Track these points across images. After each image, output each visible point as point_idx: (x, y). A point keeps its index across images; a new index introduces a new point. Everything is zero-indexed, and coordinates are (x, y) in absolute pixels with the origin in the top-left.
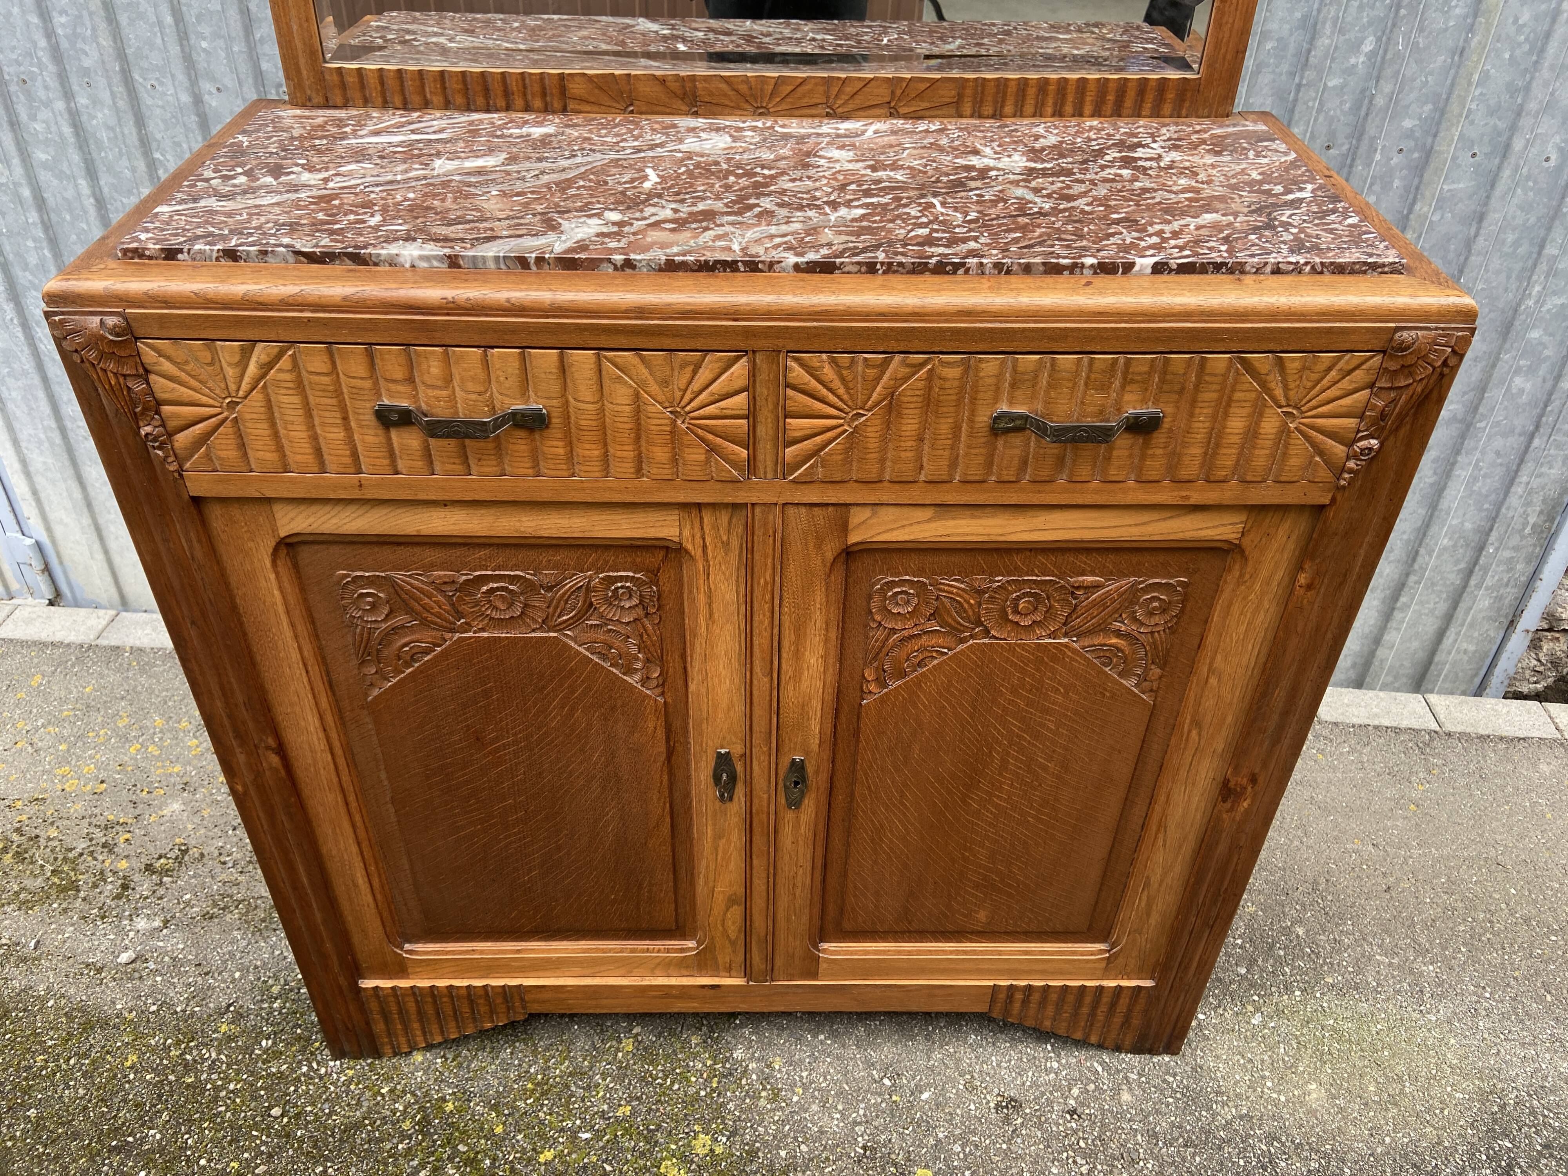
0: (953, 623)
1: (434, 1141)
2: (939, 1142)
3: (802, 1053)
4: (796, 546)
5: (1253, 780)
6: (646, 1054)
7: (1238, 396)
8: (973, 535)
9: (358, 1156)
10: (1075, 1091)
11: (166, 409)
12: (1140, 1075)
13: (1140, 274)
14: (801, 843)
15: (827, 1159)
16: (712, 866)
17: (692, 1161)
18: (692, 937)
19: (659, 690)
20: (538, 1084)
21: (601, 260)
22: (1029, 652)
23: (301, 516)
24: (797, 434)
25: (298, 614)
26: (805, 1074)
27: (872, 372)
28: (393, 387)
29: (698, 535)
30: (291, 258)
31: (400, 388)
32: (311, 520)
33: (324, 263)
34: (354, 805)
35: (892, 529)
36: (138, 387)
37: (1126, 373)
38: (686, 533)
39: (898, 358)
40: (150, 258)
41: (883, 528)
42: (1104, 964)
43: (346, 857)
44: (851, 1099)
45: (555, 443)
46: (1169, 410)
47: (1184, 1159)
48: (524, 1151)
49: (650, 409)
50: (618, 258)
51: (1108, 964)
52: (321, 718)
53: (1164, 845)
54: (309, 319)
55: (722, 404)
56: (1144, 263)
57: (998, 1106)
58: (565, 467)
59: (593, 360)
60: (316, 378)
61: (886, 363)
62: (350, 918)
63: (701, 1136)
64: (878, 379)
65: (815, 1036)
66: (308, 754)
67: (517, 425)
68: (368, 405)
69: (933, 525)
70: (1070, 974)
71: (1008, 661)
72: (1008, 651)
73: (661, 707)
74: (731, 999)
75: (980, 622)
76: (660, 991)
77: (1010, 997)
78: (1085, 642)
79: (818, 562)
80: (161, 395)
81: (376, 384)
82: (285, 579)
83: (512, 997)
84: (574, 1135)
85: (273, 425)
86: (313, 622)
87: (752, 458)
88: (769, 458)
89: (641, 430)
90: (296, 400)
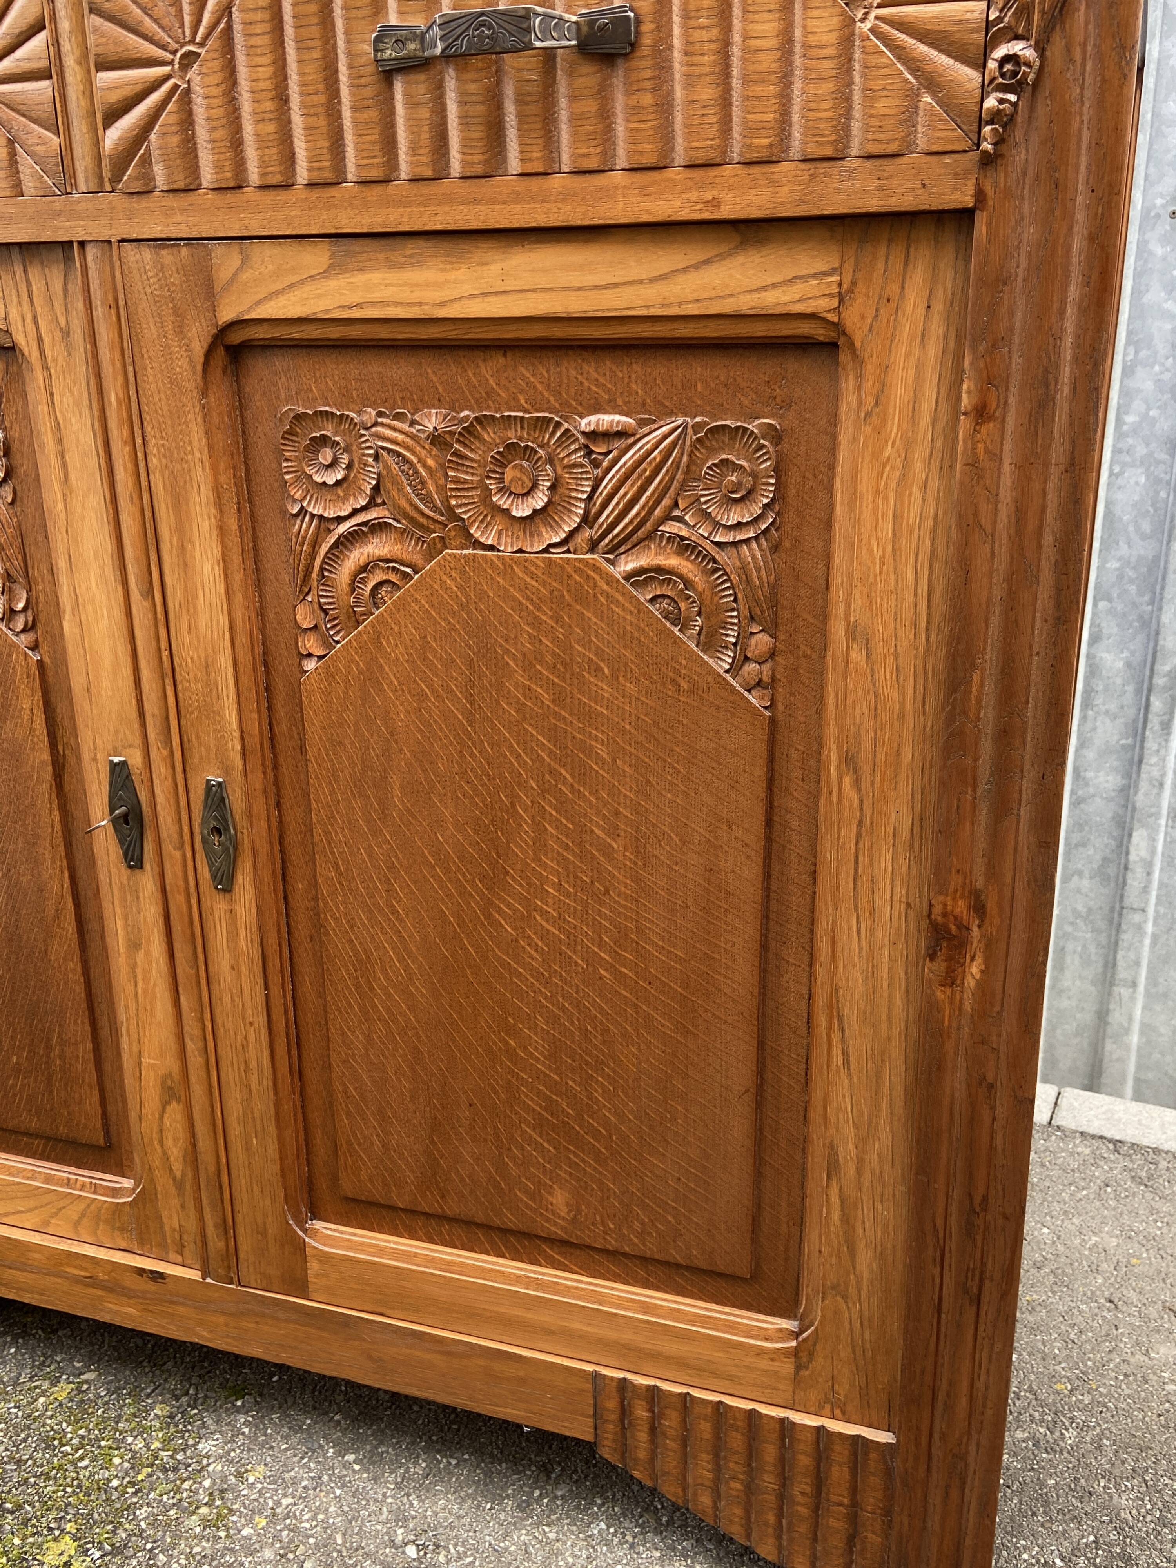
0: (408, 508)
4: (149, 330)
6: (78, 1408)
8: (396, 304)
14: (244, 970)
16: (133, 1011)
18: (125, 1170)
22: (533, 576)
26: (285, 1502)
35: (278, 293)
38: (14, 313)
41: (263, 290)
42: (794, 1369)
46: (645, 5)
51: (798, 1368)
53: (847, 1063)
55: (18, 53)
65: (340, 1453)
69: (333, 283)
70: (731, 1378)
71: (506, 596)
72: (504, 574)
73: (34, 668)
74: (181, 1310)
75: (450, 509)
76: (82, 1268)
77: (624, 1411)
78: (628, 564)
79: (184, 362)
87: (66, 154)
88: (88, 151)
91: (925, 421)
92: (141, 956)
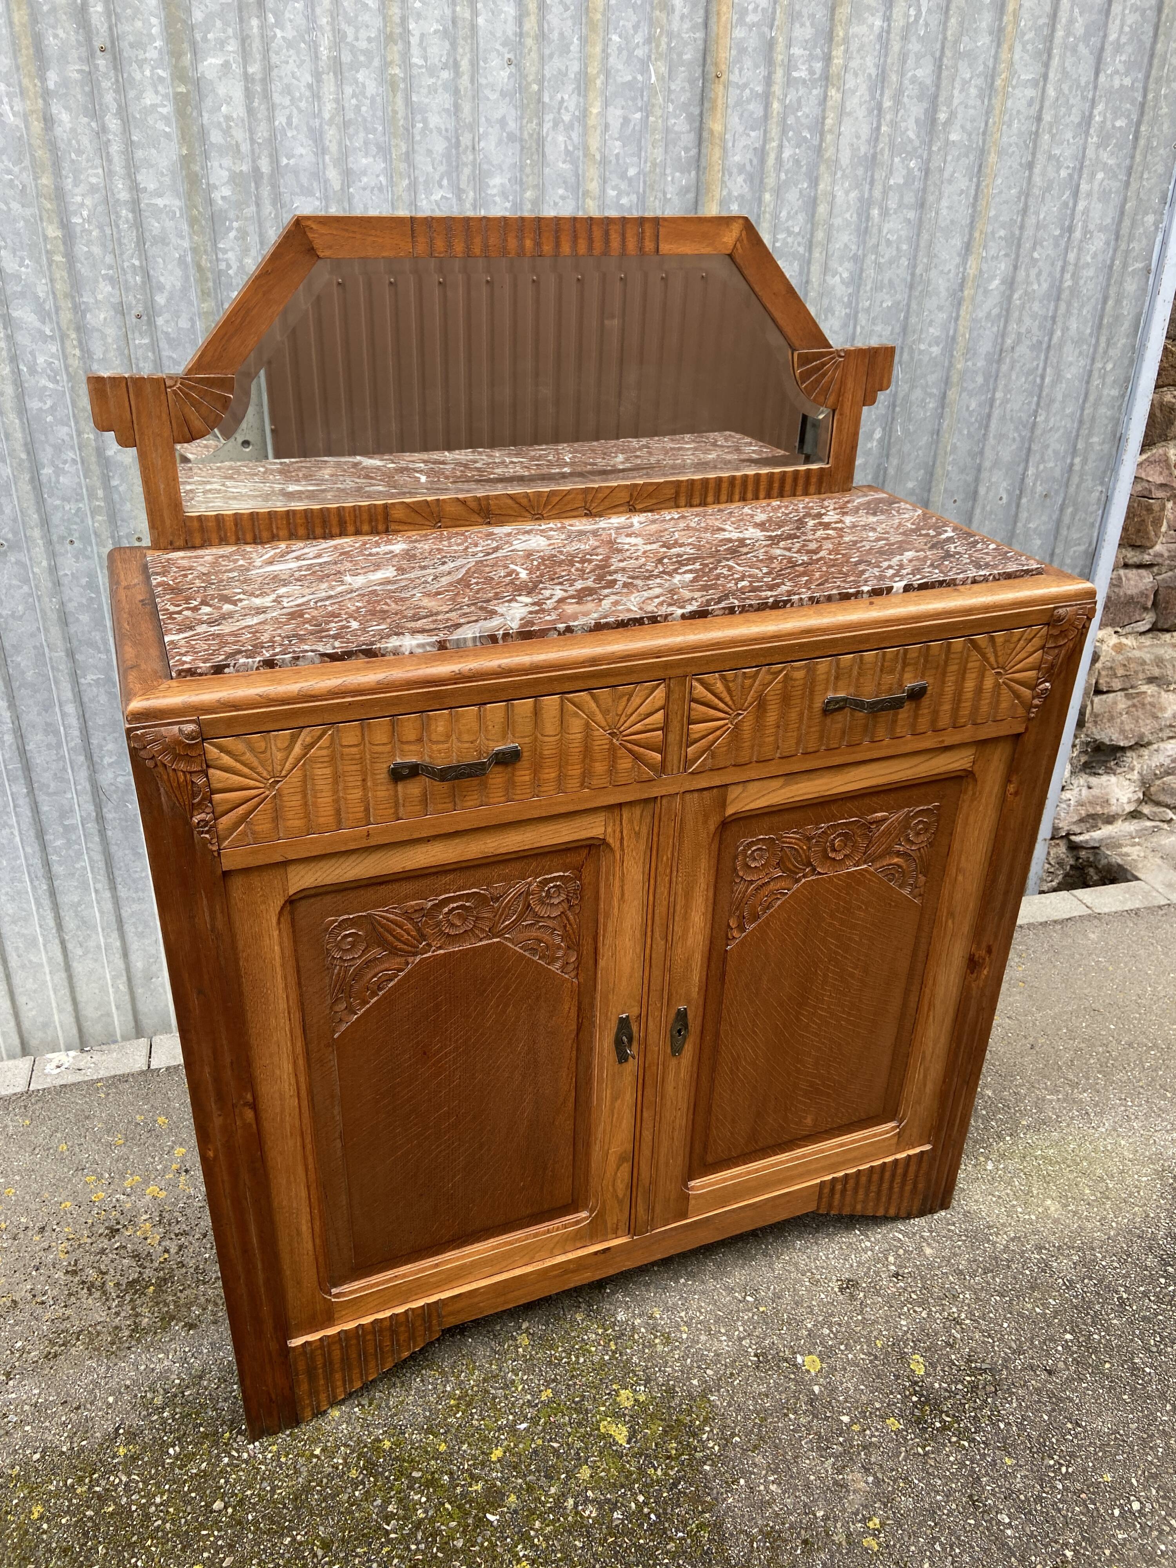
0: (792, 867)
1: (387, 1478)
2: (810, 1331)
3: (673, 1299)
4: (690, 825)
5: (989, 951)
6: (543, 1342)
7: (970, 665)
8: (806, 794)
9: (320, 1515)
10: (891, 1259)
11: (217, 797)
12: (931, 1232)
13: (897, 593)
14: (681, 1086)
15: (732, 1374)
16: (608, 1129)
17: (624, 1415)
18: (585, 1207)
19: (573, 974)
20: (460, 1398)
21: (549, 629)
22: (841, 880)
23: (310, 873)
24: (696, 736)
25: (291, 964)
26: (682, 1315)
27: (747, 682)
28: (406, 747)
29: (618, 830)
30: (317, 660)
31: (413, 749)
32: (318, 874)
33: (344, 660)
34: (309, 1147)
35: (756, 799)
36: (200, 781)
37: (904, 659)
38: (609, 829)
39: (764, 669)
40: (201, 675)
41: (749, 800)
42: (895, 1139)
43: (295, 1205)
44: (728, 1322)
45: (524, 772)
46: (931, 681)
47: (988, 1283)
48: (473, 1457)
49: (596, 733)
50: (561, 626)
51: (899, 1139)
52: (295, 1063)
53: (933, 1021)
54: (350, 703)
55: (646, 722)
56: (899, 586)
57: (841, 1289)
58: (529, 791)
59: (558, 702)
60: (347, 750)
61: (756, 674)
62: (288, 1273)
63: (622, 1392)
64: (751, 686)
65: (677, 1282)
66: (277, 1103)
67: (498, 763)
68: (385, 766)
69: (783, 791)
70: (873, 1155)
71: (828, 890)
72: (829, 882)
73: (575, 987)
74: (618, 1259)
75: (810, 862)
76: (559, 1269)
77: (832, 1191)
78: (878, 865)
79: (704, 835)
80: (216, 785)
81: (393, 747)
82: (285, 935)
83: (430, 1316)
84: (512, 1428)
85: (305, 796)
86: (298, 972)
87: (664, 760)
88: (676, 758)
89: (587, 751)
90: (328, 771)
91: (994, 796)
92: (618, 1103)
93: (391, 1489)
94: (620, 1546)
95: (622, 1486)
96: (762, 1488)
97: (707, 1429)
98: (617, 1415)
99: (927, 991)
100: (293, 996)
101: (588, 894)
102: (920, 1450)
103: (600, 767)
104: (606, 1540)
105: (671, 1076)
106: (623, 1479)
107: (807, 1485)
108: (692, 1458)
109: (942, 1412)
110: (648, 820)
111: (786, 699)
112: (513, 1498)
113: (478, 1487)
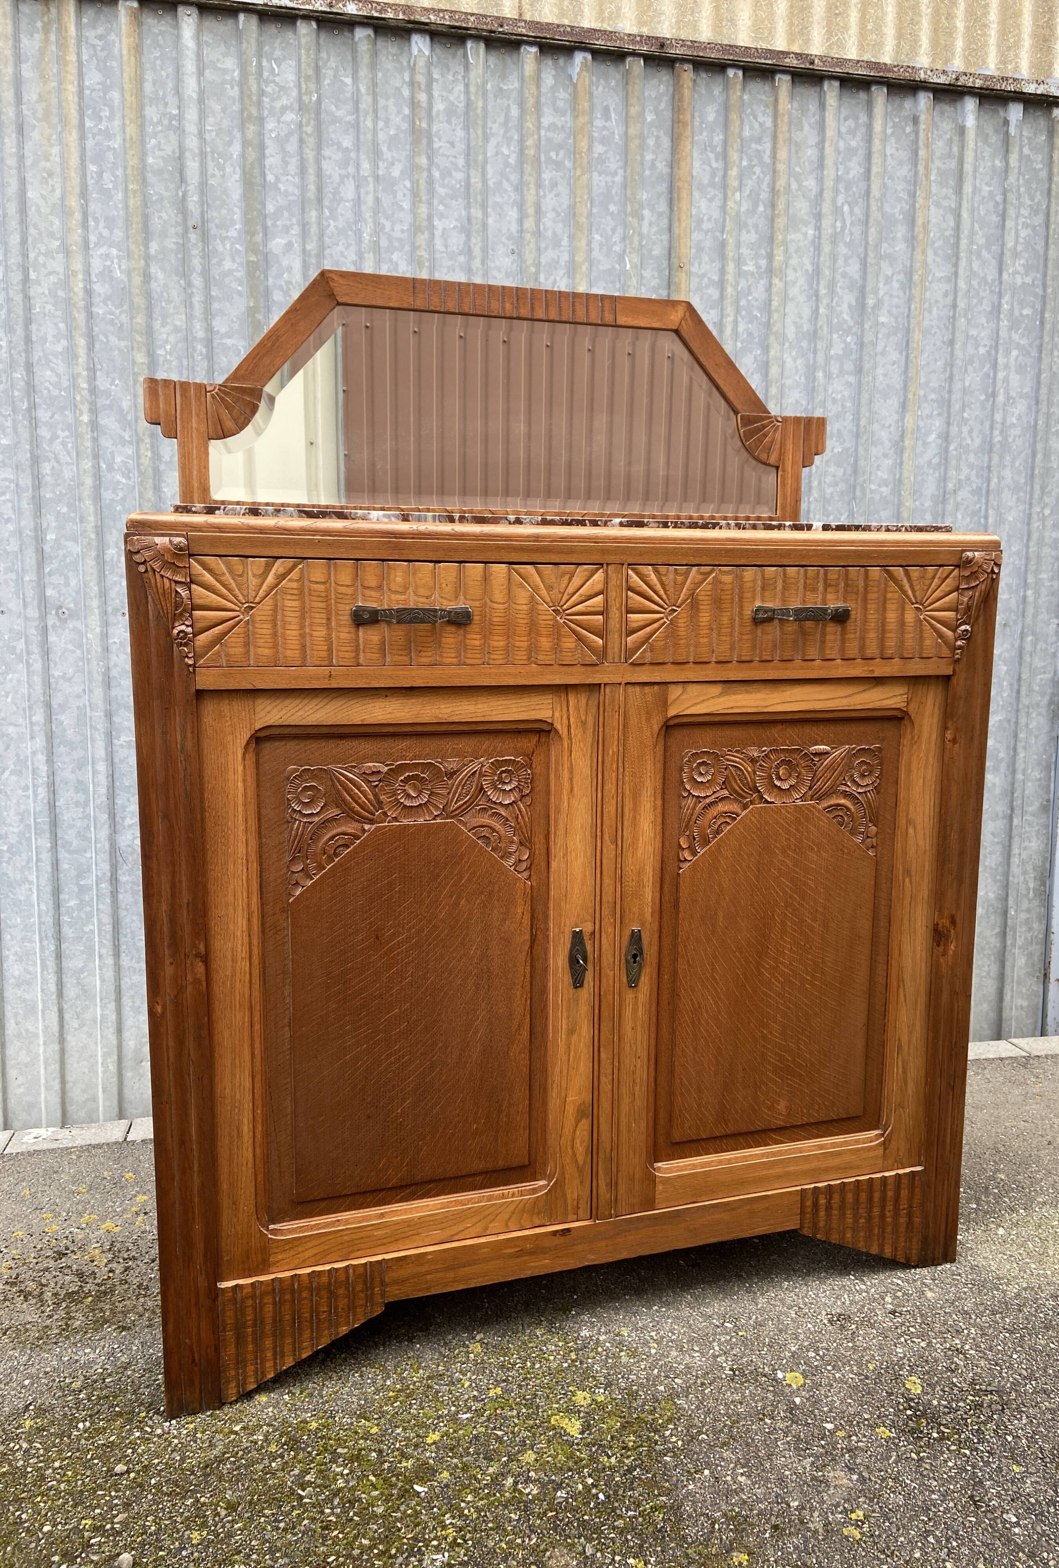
0: (738, 790)
3: (643, 1321)
4: (633, 720)
5: (953, 921)
6: (497, 1350)
7: (889, 596)
8: (746, 707)
9: (230, 1481)
10: (888, 1299)
11: (197, 613)
13: (817, 529)
16: (565, 1070)
17: (579, 1412)
18: (543, 1174)
19: (526, 874)
22: (789, 813)
23: (275, 710)
24: (635, 625)
25: (252, 807)
26: (653, 1334)
27: (680, 579)
28: (368, 593)
29: (565, 717)
31: (373, 594)
32: (283, 712)
33: (319, 518)
34: (257, 1027)
35: (696, 704)
36: (184, 593)
37: (826, 579)
38: (557, 714)
39: (695, 569)
41: (690, 703)
42: (881, 1151)
43: (238, 1096)
44: (703, 1342)
45: (475, 636)
46: (853, 605)
48: (407, 1439)
49: (540, 607)
50: (511, 516)
51: (885, 1149)
52: (249, 920)
53: (905, 1002)
54: (319, 541)
55: (587, 603)
56: (818, 524)
57: (831, 1321)
58: (479, 656)
59: (506, 570)
60: (316, 586)
61: (686, 575)
62: (225, 1186)
63: (579, 1393)
64: (684, 583)
66: (229, 964)
67: (450, 622)
68: (348, 608)
69: (721, 699)
70: (858, 1167)
71: (777, 823)
72: (776, 813)
73: (528, 890)
74: (580, 1247)
75: (756, 788)
76: (515, 1246)
77: (816, 1204)
78: (825, 804)
79: (649, 734)
80: (198, 601)
81: (356, 591)
82: (248, 772)
83: (373, 1279)
84: (454, 1418)
85: (275, 625)
86: (259, 819)
87: (605, 647)
88: (617, 646)
89: (533, 627)
90: (296, 604)
91: (933, 743)
92: (574, 1039)
93: (312, 1461)
94: (560, 1521)
95: (570, 1470)
96: (729, 1478)
97: (671, 1426)
98: (571, 1410)
99: (894, 962)
100: (253, 844)
101: (540, 786)
102: (913, 1455)
103: (545, 643)
104: (545, 1514)
105: (628, 1013)
106: (571, 1464)
107: (781, 1480)
108: (651, 1450)
109: (940, 1424)
110: (594, 710)
111: (717, 602)
112: (446, 1474)
113: (409, 1464)
